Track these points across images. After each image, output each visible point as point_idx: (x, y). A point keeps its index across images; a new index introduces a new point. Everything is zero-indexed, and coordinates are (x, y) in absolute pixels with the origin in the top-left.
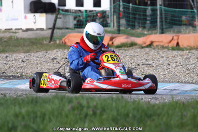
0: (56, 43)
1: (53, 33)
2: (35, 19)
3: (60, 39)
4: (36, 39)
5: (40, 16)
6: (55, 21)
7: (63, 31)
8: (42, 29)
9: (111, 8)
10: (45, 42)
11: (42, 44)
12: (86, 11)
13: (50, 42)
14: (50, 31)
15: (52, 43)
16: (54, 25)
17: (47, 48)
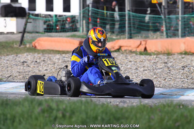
0: (26, 47)
1: (23, 37)
2: (5, 23)
3: (31, 43)
4: (6, 42)
5: (10, 20)
6: (26, 25)
7: (34, 35)
8: (12, 33)
9: (80, 13)
10: (15, 46)
11: (12, 47)
12: (56, 16)
13: (20, 46)
14: (20, 35)
15: (22, 46)
16: (25, 29)
17: (17, 52)
